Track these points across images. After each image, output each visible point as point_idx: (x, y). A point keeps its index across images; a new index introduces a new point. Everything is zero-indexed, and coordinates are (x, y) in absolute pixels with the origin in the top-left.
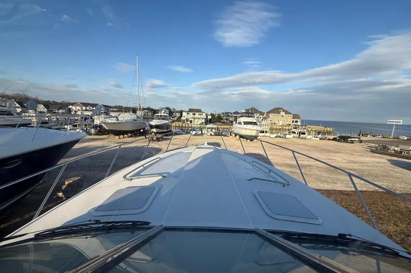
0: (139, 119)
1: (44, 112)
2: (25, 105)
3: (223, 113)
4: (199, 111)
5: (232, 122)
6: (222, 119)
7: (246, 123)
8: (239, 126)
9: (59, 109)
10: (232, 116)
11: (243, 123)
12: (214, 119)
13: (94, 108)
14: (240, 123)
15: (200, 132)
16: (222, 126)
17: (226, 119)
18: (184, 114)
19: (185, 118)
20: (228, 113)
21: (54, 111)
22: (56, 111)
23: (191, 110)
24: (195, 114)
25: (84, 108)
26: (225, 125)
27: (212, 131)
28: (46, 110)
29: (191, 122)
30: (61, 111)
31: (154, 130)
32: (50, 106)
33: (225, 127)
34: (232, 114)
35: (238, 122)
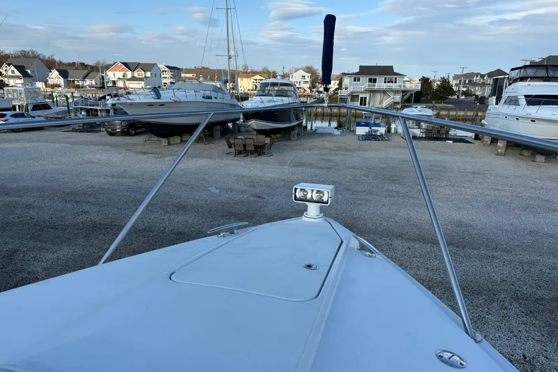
0: (220, 95)
1: (59, 86)
2: (29, 72)
3: (456, 77)
4: (387, 71)
5: (483, 101)
6: (453, 93)
7: (533, 100)
8: (510, 110)
9: (84, 78)
10: (484, 84)
11: (523, 101)
12: (429, 93)
13: (148, 74)
14: (513, 101)
15: (382, 130)
16: (453, 113)
17: (464, 93)
18: (346, 81)
19: (349, 91)
20: (472, 75)
21: (76, 83)
22: (80, 83)
23: (365, 70)
24: (375, 81)
25: (129, 75)
26: (460, 110)
27: (420, 127)
28: (61, 81)
29: (363, 102)
30: (88, 82)
31: (254, 123)
32: (71, 72)
33: (461, 113)
34: (482, 76)
35: (505, 95)
